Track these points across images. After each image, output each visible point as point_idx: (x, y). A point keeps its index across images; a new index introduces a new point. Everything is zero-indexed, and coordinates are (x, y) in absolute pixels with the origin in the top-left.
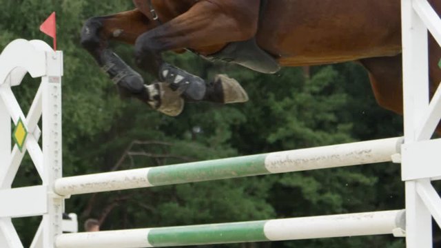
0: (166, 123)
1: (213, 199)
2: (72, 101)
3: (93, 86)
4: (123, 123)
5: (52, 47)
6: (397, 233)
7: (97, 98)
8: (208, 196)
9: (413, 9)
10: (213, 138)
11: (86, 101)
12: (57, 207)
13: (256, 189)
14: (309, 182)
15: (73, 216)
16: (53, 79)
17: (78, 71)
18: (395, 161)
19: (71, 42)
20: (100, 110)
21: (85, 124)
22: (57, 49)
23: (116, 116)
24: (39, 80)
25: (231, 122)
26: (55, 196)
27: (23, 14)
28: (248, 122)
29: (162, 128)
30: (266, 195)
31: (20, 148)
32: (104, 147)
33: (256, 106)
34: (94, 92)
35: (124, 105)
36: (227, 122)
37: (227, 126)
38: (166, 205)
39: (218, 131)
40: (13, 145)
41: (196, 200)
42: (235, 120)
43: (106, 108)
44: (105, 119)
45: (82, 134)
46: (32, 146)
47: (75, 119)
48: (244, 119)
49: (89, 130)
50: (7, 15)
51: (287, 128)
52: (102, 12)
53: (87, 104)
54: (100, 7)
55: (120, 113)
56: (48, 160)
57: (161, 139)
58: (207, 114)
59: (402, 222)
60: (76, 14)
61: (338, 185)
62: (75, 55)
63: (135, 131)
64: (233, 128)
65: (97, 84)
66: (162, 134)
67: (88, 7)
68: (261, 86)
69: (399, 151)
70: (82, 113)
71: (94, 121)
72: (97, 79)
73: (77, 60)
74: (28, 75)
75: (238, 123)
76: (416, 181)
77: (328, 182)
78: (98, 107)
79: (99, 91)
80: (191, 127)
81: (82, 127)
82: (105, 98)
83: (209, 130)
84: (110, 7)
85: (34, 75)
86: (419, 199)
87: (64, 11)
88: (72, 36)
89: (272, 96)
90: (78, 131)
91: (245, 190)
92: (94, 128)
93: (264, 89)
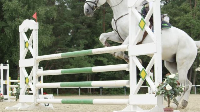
0: (67, 44)
1: (79, 63)
2: (42, 38)
3: (47, 34)
4: (55, 44)
5: (36, 21)
6: (127, 70)
7: (49, 37)
8: (78, 63)
9: (131, 10)
10: (79, 47)
11: (46, 38)
12: (37, 64)
13: (91, 61)
14: (105, 59)
15: (42, 68)
16: (36, 30)
17: (43, 30)
18: (127, 51)
19: (41, 22)
20: (50, 40)
21: (45, 44)
22: (37, 22)
23: (53, 42)
24: (32, 30)
25: (84, 43)
26: (36, 61)
27: (29, 15)
28: (89, 43)
29: (66, 45)
30: (94, 63)
31: (27, 48)
32: (50, 50)
33: (91, 39)
34: (48, 35)
35: (56, 39)
36: (83, 43)
37: (83, 44)
38: (67, 65)
39: (81, 46)
40: (25, 48)
41: (75, 64)
42: (85, 43)
43: (51, 40)
44: (50, 43)
45: (44, 46)
46: (30, 48)
47: (43, 42)
48: (88, 42)
49: (46, 45)
50: (24, 15)
51: (99, 45)
52: (50, 14)
53: (46, 39)
54: (49, 13)
55: (54, 41)
56: (34, 51)
57: (65, 48)
58: (78, 41)
59: (128, 67)
60: (43, 15)
61: (113, 60)
62: (43, 26)
63: (58, 46)
64: (85, 45)
65: (48, 33)
66: (66, 46)
67: (46, 13)
68: (92, 34)
69: (128, 48)
70: (44, 41)
71: (48, 43)
72: (48, 32)
73: (43, 27)
74: (29, 29)
75: (86, 43)
76: (132, 56)
77: (110, 59)
78: (49, 39)
79: (49, 35)
80: (73, 45)
81: (44, 45)
82: (50, 37)
83: (78, 46)
84: (52, 13)
85: (31, 29)
86: (133, 61)
87: (40, 14)
88: (42, 20)
89: (95, 36)
90: (43, 46)
91: (88, 61)
92: (48, 45)
93: (93, 34)
